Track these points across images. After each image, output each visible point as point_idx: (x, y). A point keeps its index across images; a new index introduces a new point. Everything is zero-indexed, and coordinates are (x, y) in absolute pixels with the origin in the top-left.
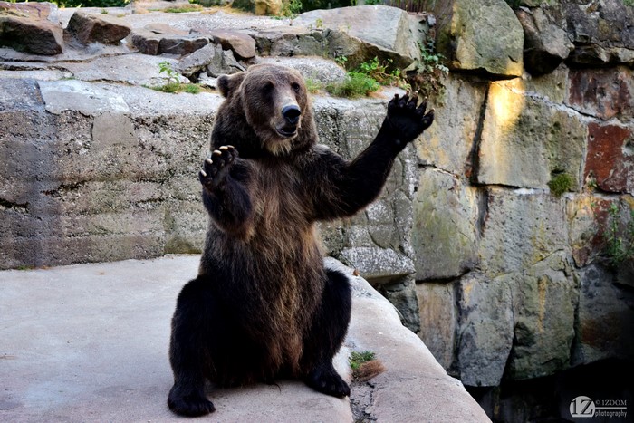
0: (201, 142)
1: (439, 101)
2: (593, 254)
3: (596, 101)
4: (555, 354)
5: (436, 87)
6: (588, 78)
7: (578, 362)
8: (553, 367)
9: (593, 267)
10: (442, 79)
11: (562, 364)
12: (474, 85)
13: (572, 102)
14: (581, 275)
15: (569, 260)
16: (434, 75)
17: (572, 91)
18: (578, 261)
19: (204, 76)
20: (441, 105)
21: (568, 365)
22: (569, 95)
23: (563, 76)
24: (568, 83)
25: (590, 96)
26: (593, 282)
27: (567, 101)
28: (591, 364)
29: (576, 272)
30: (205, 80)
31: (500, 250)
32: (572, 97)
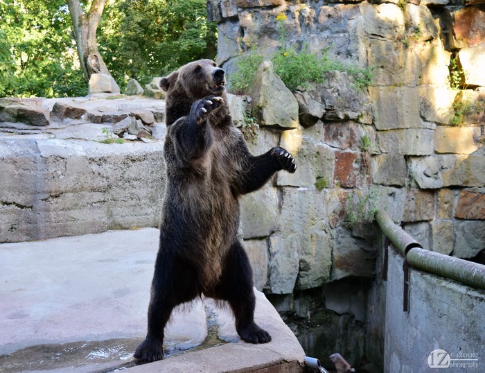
0: (125, 170)
1: (254, 142)
2: (340, 221)
3: (338, 139)
4: (322, 275)
5: (253, 135)
6: (333, 127)
7: (334, 279)
8: (320, 282)
9: (340, 228)
10: (256, 131)
11: (325, 280)
12: (270, 130)
13: (325, 141)
14: (334, 232)
15: (328, 224)
16: (251, 129)
17: (325, 135)
18: (332, 225)
19: (126, 134)
20: (256, 144)
21: (328, 281)
22: (324, 137)
23: (320, 127)
24: (323, 130)
25: (335, 137)
26: (340, 235)
27: (323, 140)
28: (340, 280)
29: (331, 231)
30: (127, 136)
31: (291, 221)
32: (326, 138)
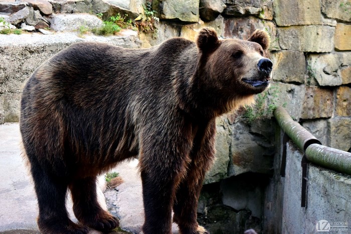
0: (23, 61)
1: (154, 36)
2: (238, 117)
3: (238, 35)
4: (219, 171)
5: (152, 28)
6: (234, 23)
7: (232, 175)
8: (218, 178)
9: (239, 124)
10: (155, 25)
11: (223, 176)
12: (173, 27)
13: (225, 36)
14: (232, 128)
15: (226, 120)
16: (151, 22)
17: (225, 30)
18: (230, 121)
19: (24, 25)
20: (155, 38)
21: (226, 177)
22: (224, 32)
23: (221, 22)
24: (223, 25)
25: (235, 32)
26: (239, 131)
27: (223, 35)
28: (238, 176)
29: (230, 127)
30: (24, 26)
32: (226, 33)
